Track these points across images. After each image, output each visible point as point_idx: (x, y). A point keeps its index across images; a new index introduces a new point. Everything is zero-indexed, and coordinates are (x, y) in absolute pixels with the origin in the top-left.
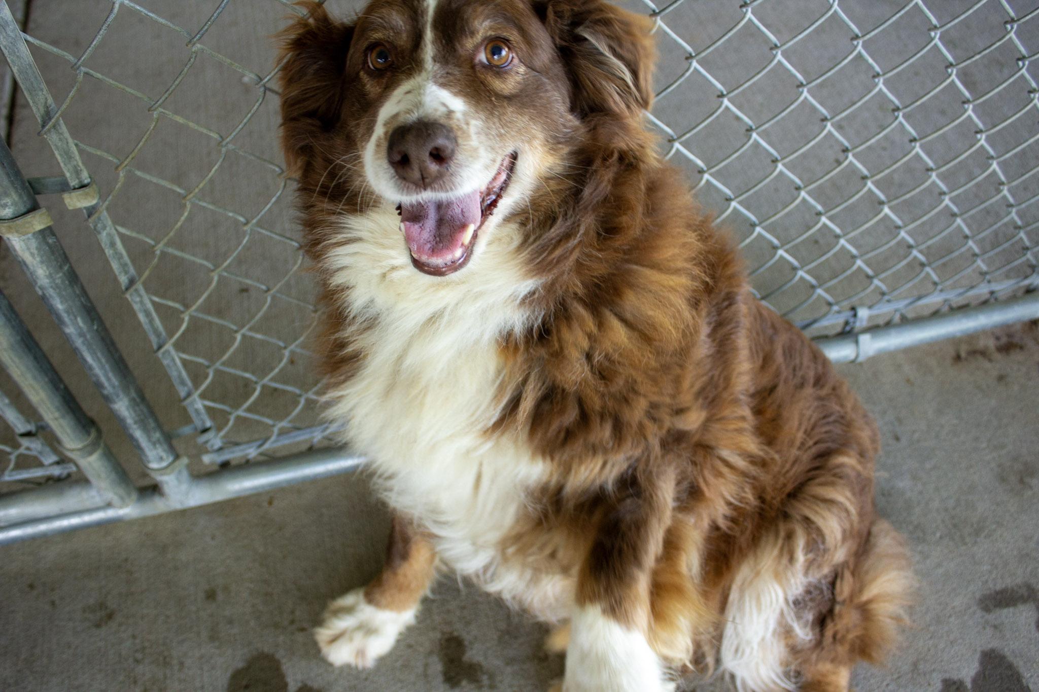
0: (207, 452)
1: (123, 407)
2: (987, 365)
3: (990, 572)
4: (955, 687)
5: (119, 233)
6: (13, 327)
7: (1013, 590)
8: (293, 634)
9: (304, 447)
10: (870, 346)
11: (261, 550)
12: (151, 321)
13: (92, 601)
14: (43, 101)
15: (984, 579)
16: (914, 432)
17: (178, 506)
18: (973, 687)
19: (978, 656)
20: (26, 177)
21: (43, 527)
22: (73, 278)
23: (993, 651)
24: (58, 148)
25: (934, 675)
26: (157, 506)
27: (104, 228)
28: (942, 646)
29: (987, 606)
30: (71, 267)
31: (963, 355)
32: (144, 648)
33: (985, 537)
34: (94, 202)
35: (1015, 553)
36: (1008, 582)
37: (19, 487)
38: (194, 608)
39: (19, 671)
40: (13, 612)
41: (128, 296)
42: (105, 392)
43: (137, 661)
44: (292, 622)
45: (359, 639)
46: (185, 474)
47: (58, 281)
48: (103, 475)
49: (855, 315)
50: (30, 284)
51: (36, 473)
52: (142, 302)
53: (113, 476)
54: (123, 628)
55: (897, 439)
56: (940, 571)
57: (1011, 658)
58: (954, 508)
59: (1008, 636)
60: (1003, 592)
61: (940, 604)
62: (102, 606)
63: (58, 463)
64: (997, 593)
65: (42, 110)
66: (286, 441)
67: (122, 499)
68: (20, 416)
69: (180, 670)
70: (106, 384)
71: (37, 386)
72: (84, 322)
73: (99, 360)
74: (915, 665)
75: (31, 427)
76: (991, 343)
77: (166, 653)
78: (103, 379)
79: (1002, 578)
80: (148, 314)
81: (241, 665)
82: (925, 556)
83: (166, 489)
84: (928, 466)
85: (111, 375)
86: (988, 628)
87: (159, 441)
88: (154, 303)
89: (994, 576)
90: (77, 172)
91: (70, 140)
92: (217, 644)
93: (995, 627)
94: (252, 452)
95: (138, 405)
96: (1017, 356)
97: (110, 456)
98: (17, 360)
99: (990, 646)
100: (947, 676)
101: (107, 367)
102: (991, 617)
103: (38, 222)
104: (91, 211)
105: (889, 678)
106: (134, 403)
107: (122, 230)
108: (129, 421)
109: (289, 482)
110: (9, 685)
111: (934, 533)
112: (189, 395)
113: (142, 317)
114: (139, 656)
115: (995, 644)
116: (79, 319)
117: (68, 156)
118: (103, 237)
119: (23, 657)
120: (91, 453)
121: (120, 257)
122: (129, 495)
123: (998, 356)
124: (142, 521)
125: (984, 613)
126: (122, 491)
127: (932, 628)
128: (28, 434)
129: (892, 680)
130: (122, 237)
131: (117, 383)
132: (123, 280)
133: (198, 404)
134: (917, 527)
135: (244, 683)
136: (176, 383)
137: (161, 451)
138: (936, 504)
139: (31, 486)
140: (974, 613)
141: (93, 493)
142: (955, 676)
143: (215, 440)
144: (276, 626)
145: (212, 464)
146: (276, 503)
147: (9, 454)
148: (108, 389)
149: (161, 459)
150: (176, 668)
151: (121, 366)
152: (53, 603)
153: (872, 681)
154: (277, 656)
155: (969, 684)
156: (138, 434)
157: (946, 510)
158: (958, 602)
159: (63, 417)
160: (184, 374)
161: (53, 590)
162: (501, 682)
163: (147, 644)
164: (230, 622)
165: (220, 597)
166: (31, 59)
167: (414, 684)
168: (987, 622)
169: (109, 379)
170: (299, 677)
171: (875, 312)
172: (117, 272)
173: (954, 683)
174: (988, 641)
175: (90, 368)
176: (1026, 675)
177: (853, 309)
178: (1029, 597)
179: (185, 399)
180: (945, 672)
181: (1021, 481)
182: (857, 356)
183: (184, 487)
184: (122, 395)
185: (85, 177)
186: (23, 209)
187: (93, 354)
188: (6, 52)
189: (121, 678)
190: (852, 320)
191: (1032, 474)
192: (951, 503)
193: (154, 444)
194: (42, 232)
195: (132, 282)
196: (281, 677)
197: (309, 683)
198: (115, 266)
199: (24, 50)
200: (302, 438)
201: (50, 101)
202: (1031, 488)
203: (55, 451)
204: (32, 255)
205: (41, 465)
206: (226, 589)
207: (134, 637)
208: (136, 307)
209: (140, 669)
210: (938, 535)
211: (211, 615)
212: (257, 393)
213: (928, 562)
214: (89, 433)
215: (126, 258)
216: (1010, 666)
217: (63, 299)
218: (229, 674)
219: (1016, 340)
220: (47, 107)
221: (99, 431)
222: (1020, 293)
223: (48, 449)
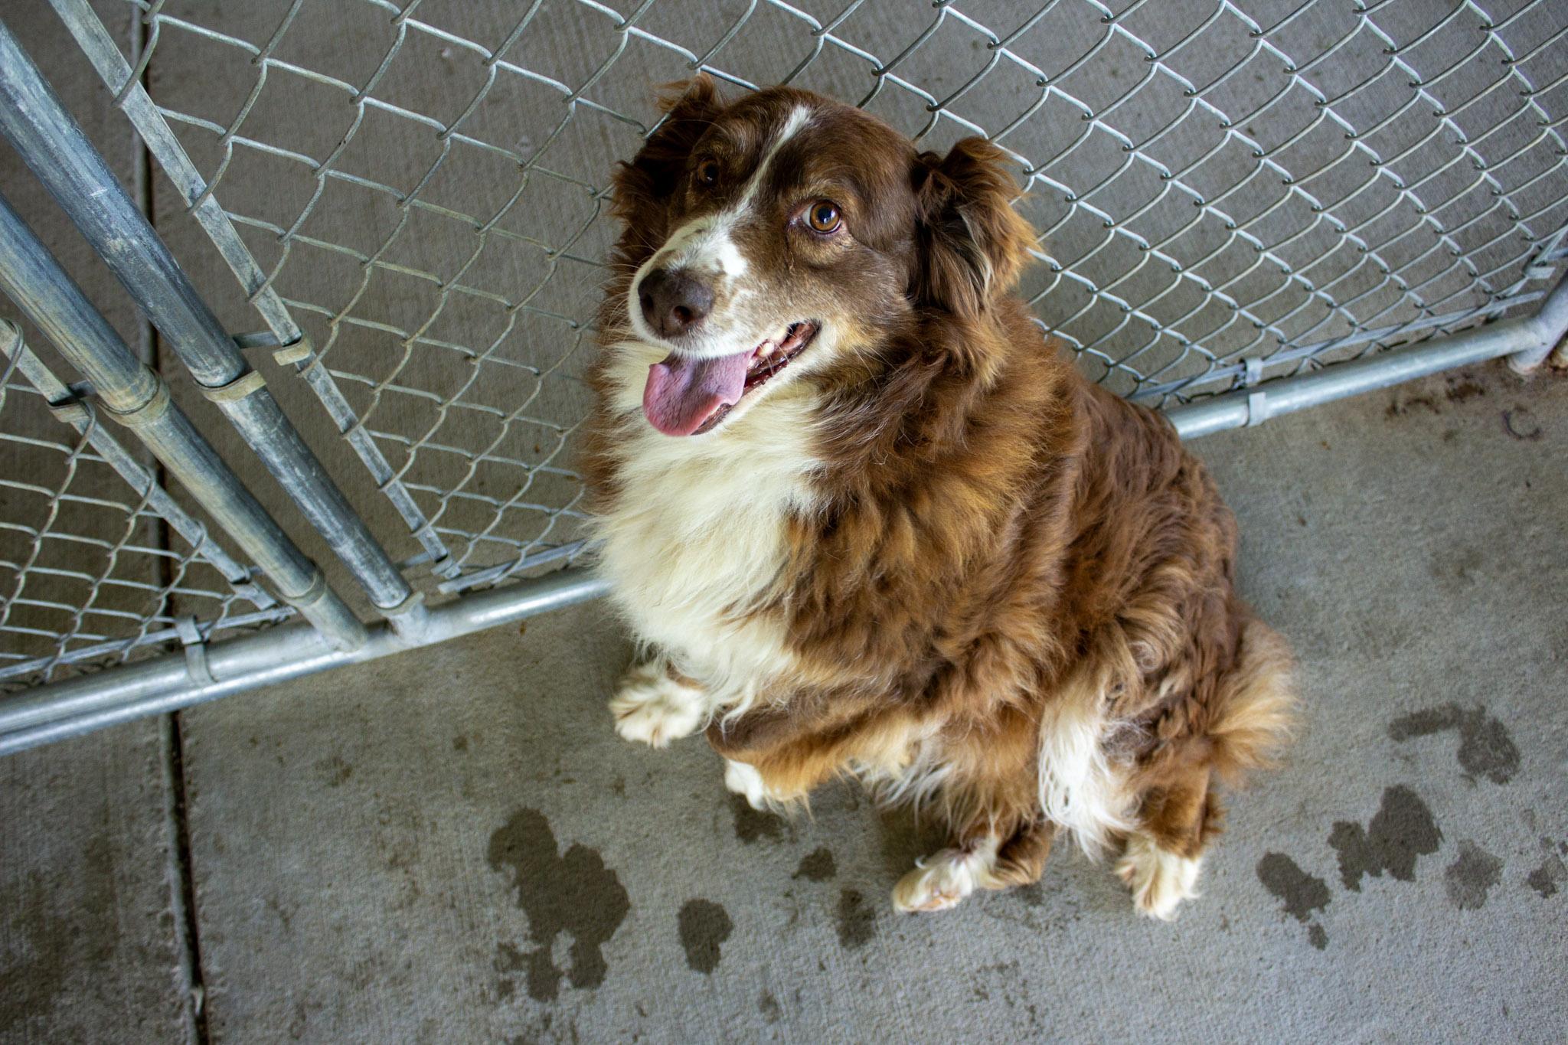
0: (444, 581)
1: (347, 549)
2: (1433, 418)
3: (1408, 691)
4: (1348, 832)
5: (333, 377)
6: (227, 484)
7: (1434, 712)
8: (558, 786)
9: (559, 567)
10: (1265, 406)
11: (515, 688)
12: (373, 458)
13: (324, 756)
14: (249, 271)
15: (1398, 700)
16: (1325, 513)
17: (416, 645)
18: (1371, 832)
19: (1382, 792)
20: (230, 334)
21: (261, 677)
22: (288, 428)
23: (1400, 787)
24: (266, 310)
25: (1325, 817)
26: (389, 646)
27: (318, 375)
28: (1337, 783)
29: (1399, 733)
30: (285, 417)
31: (1400, 406)
32: (390, 808)
33: (1406, 647)
34: (307, 356)
35: (1443, 666)
36: (1430, 703)
37: (232, 634)
38: (443, 761)
39: (254, 837)
40: (237, 771)
41: (348, 438)
42: (328, 537)
43: (383, 823)
44: (558, 772)
45: (657, 716)
46: (421, 609)
47: (273, 436)
48: (329, 620)
49: (1245, 369)
50: (243, 443)
51: (254, 618)
52: (362, 441)
53: (340, 619)
54: (363, 786)
55: (1303, 523)
56: (1344, 691)
57: (1421, 796)
58: (1369, 612)
59: (1422, 769)
60: (1422, 714)
61: (1341, 732)
62: (336, 761)
63: (274, 607)
64: (1413, 716)
65: (249, 279)
66: (535, 562)
67: (351, 642)
68: (233, 563)
69: (433, 832)
70: (329, 529)
71: (255, 539)
72: (302, 471)
73: (320, 507)
74: (1303, 806)
75: (245, 573)
76: (1441, 387)
77: (415, 813)
78: (325, 525)
79: (1422, 698)
80: (369, 451)
81: (502, 824)
82: (1326, 673)
83: (400, 627)
84: (1340, 557)
85: (333, 519)
86: (1397, 761)
87: (389, 579)
88: (374, 438)
89: (1412, 695)
90: (287, 329)
91: (278, 301)
92: (472, 800)
93: (1407, 758)
94: (497, 577)
95: (364, 545)
96: (1475, 404)
97: (336, 598)
98: (232, 516)
99: (1397, 782)
100: (1340, 818)
101: (329, 512)
102: (1402, 747)
103: (252, 384)
104: (305, 365)
105: (1269, 823)
106: (359, 545)
107: (336, 373)
108: (356, 563)
109: (543, 608)
110: (245, 854)
111: (1340, 644)
112: (420, 526)
113: (363, 455)
114: (385, 817)
115: (1404, 779)
116: (297, 470)
117: (277, 315)
118: (317, 386)
119: (255, 822)
120: (314, 600)
121: (336, 400)
122: (358, 637)
123: (1449, 405)
124: (374, 662)
125: (1394, 742)
126: (350, 635)
127: (1327, 762)
128: (242, 582)
129: (1273, 825)
130: (336, 379)
131: (340, 527)
132: (341, 422)
133: (430, 532)
134: (1320, 636)
135: (507, 844)
136: (404, 513)
137: (392, 589)
138: (1346, 607)
139: (245, 632)
140: (1382, 742)
141: (318, 638)
142: (1350, 819)
143: (452, 568)
144: (540, 777)
145: (450, 594)
146: (528, 630)
147: (221, 601)
148: (331, 533)
149: (393, 597)
150: (429, 829)
151: (344, 506)
152: (280, 759)
153: (1248, 826)
154: (543, 812)
155: (1366, 828)
156: (366, 575)
157: (1359, 614)
158: (1363, 729)
159: (284, 566)
160: (413, 504)
161: (278, 744)
162: (803, 835)
163: (392, 804)
164: (486, 775)
165: (472, 746)
166: (236, 236)
167: (703, 840)
168: (1397, 753)
169: (331, 524)
170: (570, 835)
171: (1272, 362)
172: (333, 416)
173: (1349, 826)
174: (1397, 775)
175: (311, 514)
176: (1438, 815)
177: (1242, 361)
178: (1453, 721)
179: (416, 530)
180: (1339, 813)
181: (1461, 574)
182: (1248, 421)
183: (421, 624)
184: (346, 537)
185: (296, 332)
186: (234, 374)
187: (314, 501)
188: (211, 235)
189: (367, 843)
190: (1242, 374)
191: (1475, 565)
192: (1366, 605)
193: (385, 583)
194: (255, 394)
195: (351, 425)
196: (549, 835)
197: (582, 843)
198: (331, 410)
199: (230, 230)
200: (555, 558)
201: (257, 269)
202: (1473, 581)
203: (271, 595)
204: (245, 415)
205: (256, 610)
206: (477, 736)
207: (377, 796)
208: (356, 446)
209: (387, 832)
210: (1346, 646)
211: (463, 768)
212: (498, 519)
213: (1330, 680)
214: (311, 579)
215: (343, 401)
216: (1420, 805)
217: (279, 453)
218: (489, 835)
219: (1475, 382)
220: (253, 276)
221: (321, 574)
222: (1478, 325)
223: (263, 593)
